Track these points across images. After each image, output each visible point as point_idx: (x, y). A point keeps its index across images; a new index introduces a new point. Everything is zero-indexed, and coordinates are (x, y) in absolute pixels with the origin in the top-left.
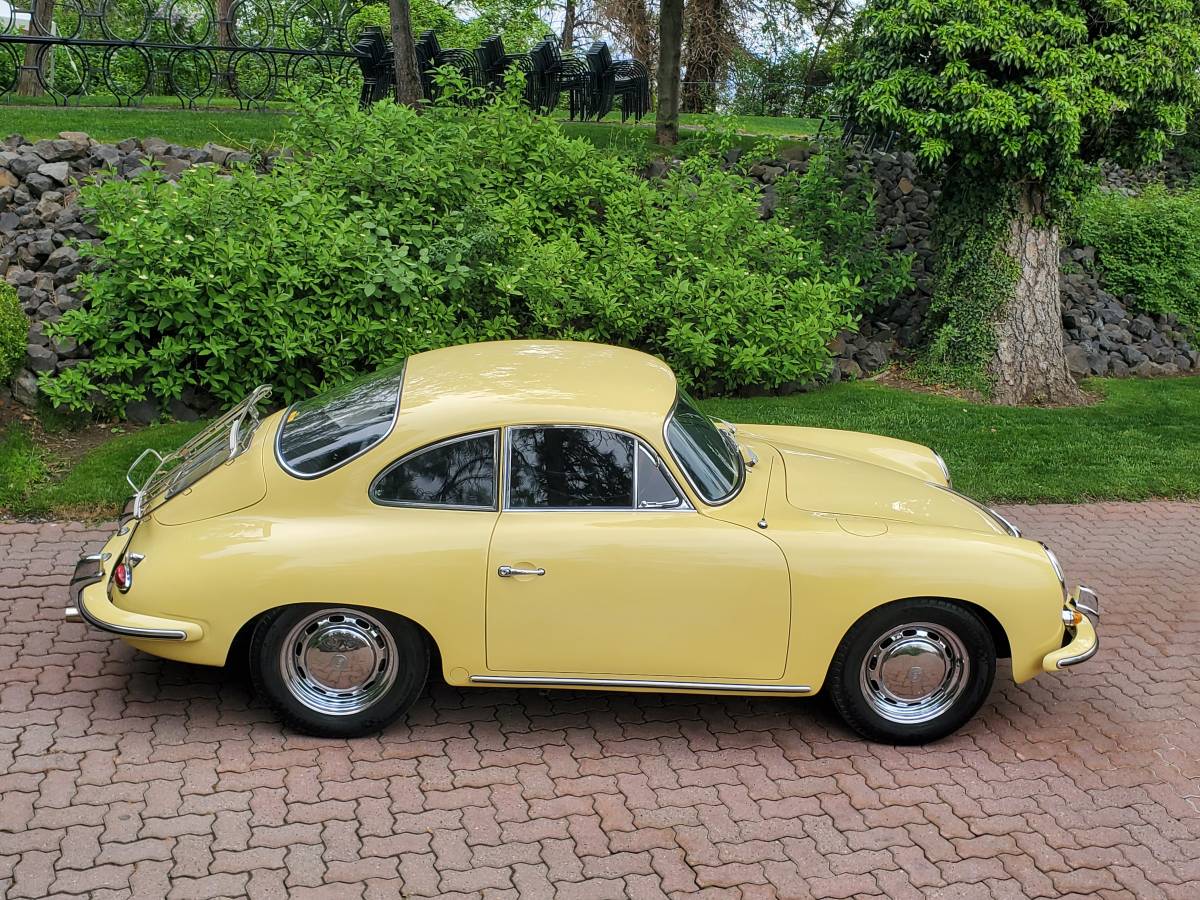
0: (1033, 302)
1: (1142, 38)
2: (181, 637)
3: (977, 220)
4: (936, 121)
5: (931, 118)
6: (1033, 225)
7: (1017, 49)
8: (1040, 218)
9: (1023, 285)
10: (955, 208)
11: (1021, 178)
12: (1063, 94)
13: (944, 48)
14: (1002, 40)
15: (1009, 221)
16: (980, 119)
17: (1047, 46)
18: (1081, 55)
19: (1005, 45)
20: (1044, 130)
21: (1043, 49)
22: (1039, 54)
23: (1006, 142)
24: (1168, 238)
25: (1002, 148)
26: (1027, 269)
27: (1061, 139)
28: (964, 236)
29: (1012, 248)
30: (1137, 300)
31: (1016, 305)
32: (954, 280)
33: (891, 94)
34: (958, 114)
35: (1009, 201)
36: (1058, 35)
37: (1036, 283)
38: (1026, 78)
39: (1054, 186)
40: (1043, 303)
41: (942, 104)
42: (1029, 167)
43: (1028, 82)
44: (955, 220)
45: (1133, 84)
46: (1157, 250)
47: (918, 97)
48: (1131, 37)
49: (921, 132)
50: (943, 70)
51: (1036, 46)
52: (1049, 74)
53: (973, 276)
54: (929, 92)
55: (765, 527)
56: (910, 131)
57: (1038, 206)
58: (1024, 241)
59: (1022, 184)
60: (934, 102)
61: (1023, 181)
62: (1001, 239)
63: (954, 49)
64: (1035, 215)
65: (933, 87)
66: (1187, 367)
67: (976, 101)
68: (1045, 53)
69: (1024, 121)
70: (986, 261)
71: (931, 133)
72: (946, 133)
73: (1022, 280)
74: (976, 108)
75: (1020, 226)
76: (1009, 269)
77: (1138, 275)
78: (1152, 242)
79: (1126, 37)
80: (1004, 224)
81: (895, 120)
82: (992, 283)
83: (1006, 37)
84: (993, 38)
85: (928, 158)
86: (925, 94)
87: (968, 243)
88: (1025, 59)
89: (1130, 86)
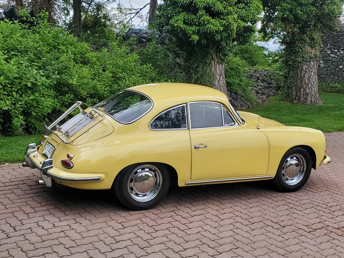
0: (220, 86)
1: (248, 5)
2: (99, 179)
3: (201, 61)
4: (196, 29)
5: (193, 28)
6: (218, 62)
7: (219, 7)
8: (219, 60)
9: (217, 81)
10: (193, 58)
11: (214, 48)
12: (233, 20)
13: (198, 6)
14: (215, 4)
15: (212, 61)
16: (210, 28)
17: (227, 6)
18: (234, 9)
19: (215, 5)
20: (227, 32)
21: (226, 7)
22: (225, 8)
23: (216, 35)
24: (236, 70)
25: (216, 37)
26: (217, 76)
27: (232, 34)
28: (198, 67)
29: (213, 70)
30: (231, 89)
31: (216, 87)
32: (195, 80)
33: (181, 20)
34: (202, 27)
35: (211, 55)
36: (229, 3)
37: (220, 80)
38: (221, 16)
39: (225, 50)
40: (222, 86)
41: (197, 24)
42: (221, 43)
43: (222, 17)
44: (194, 62)
45: (248, 18)
46: (234, 74)
47: (189, 22)
48: (246, 5)
49: (191, 32)
50: (198, 13)
51: (224, 6)
52: (228, 14)
53: (201, 79)
54: (193, 20)
55: (259, 129)
56: (187, 32)
57: (219, 57)
58: (216, 68)
59: (214, 50)
60: (194, 23)
61: (214, 49)
62: (209, 67)
63: (202, 6)
64: (218, 60)
65: (194, 18)
66: (248, 108)
67: (209, 23)
68: (226, 8)
69: (222, 29)
70: (205, 74)
71: (194, 33)
72: (198, 33)
73: (217, 80)
74: (209, 25)
75: (214, 63)
76: (213, 76)
77: (230, 81)
78: (231, 71)
79: (244, 5)
80: (210, 62)
81: (183, 29)
82: (208, 81)
83: (216, 3)
84: (212, 3)
85: (194, 41)
86: (191, 21)
87: (200, 69)
88: (221, 10)
89: (247, 18)
